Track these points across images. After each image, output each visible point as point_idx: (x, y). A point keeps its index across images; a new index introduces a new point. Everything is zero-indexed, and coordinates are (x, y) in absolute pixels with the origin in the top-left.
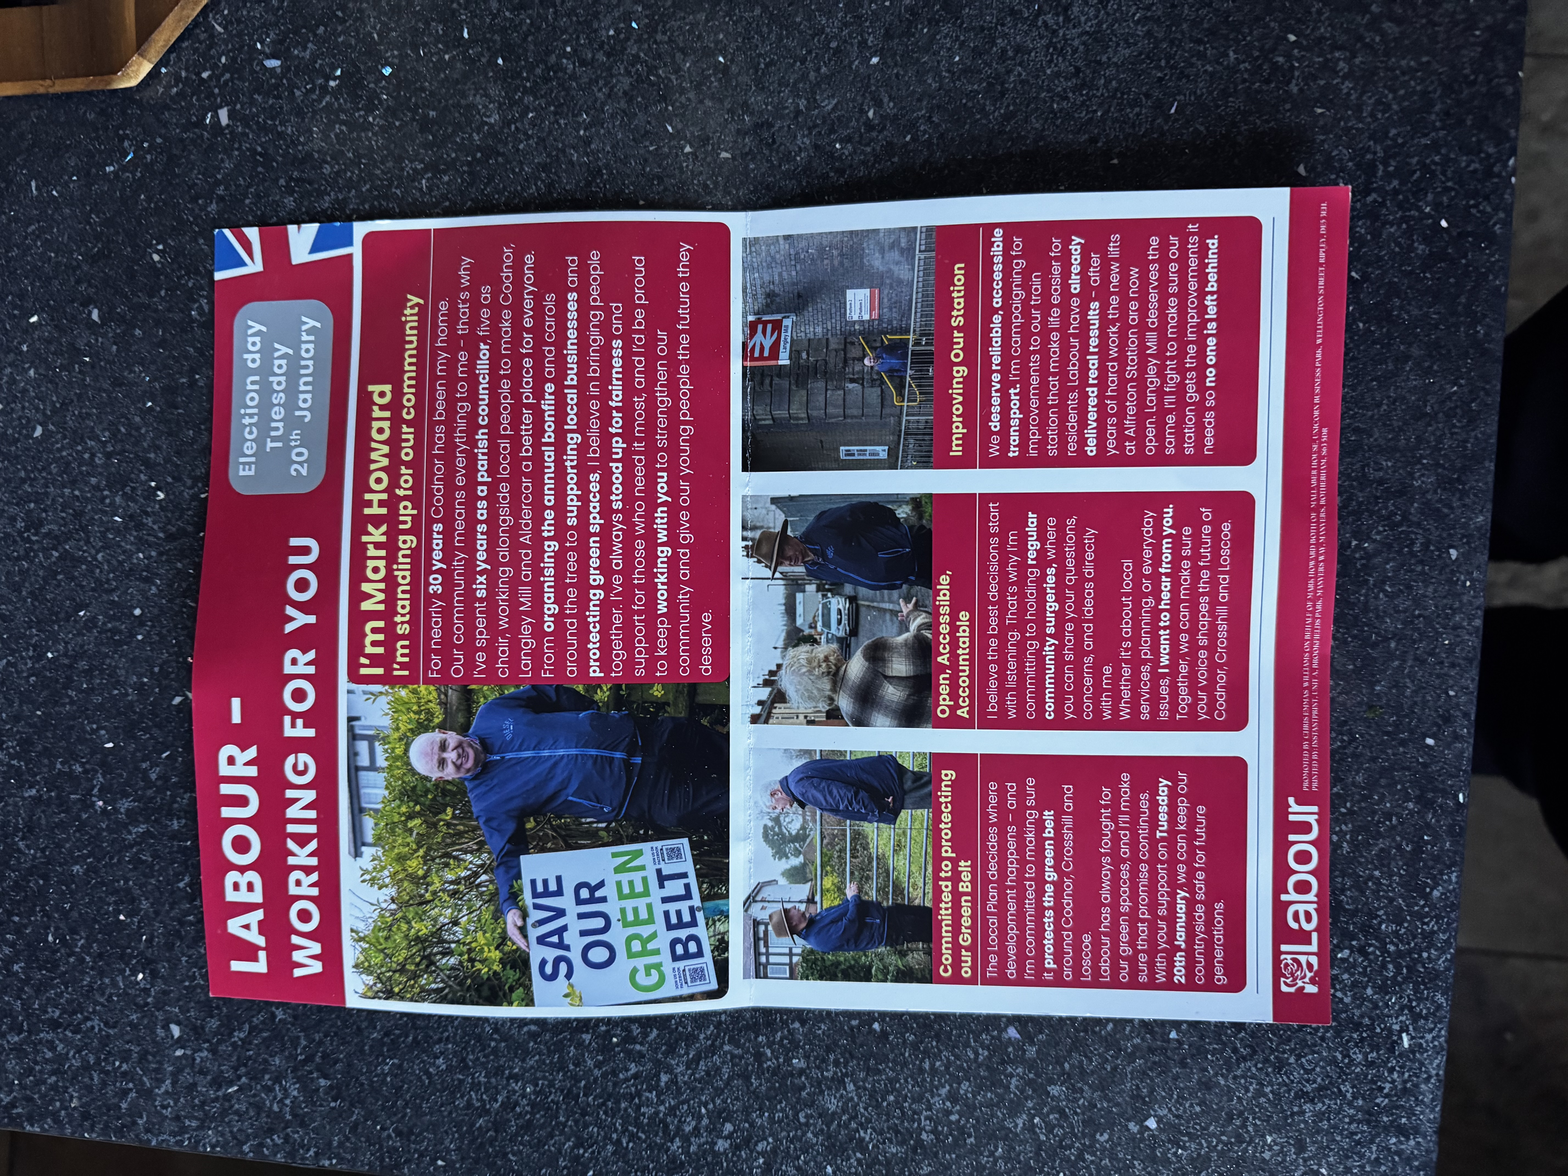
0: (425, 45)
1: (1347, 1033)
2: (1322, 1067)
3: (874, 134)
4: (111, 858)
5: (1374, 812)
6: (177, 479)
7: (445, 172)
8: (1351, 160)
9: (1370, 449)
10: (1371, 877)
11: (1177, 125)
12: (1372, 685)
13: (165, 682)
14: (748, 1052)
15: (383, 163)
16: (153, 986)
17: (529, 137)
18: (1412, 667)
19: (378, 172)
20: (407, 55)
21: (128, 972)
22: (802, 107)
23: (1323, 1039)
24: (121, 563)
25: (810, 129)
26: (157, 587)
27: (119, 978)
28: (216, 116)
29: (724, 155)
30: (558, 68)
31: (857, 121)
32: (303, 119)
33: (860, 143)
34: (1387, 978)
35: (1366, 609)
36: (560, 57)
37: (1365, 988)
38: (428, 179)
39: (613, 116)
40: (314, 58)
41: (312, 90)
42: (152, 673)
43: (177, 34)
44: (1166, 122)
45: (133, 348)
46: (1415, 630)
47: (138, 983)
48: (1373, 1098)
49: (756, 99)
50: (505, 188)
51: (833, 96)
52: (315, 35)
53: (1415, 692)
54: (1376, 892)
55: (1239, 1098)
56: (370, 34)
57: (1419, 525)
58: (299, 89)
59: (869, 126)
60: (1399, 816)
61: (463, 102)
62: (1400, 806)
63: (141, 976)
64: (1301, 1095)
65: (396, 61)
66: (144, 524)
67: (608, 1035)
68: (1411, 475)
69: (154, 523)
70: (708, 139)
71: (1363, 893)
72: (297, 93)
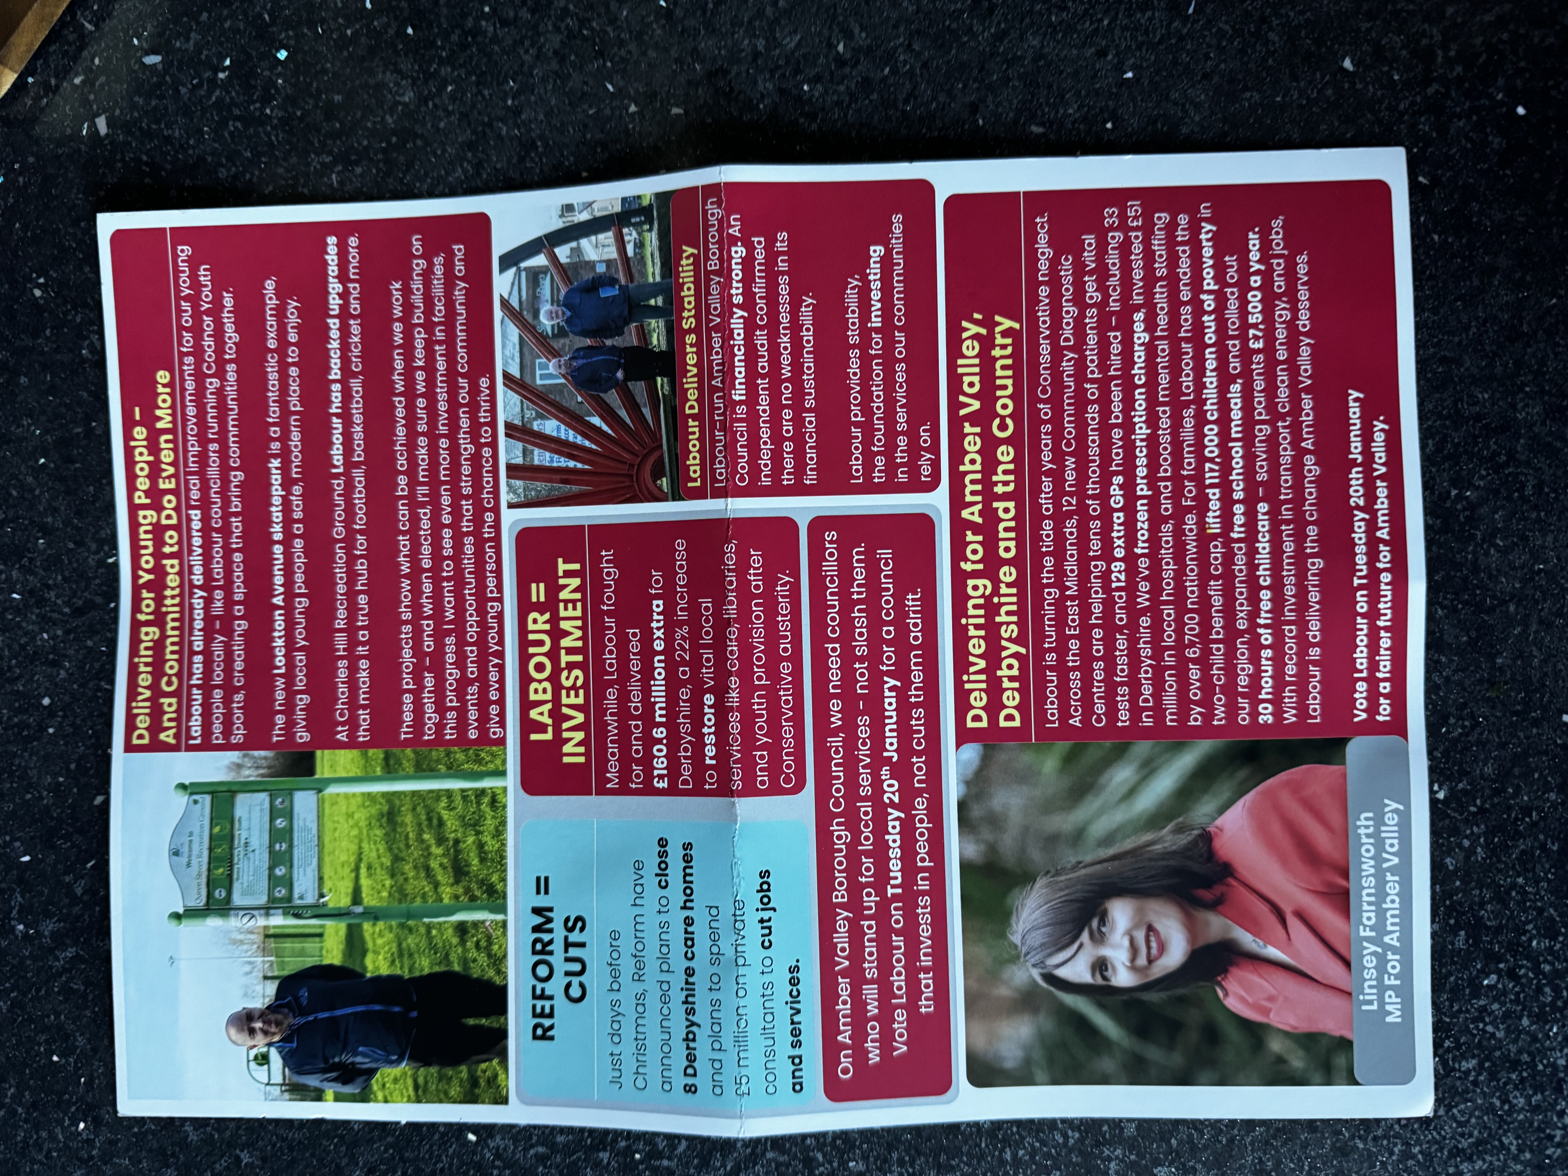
0: (323, 21)
1: (1503, 1074)
2: (1478, 1118)
3: (847, 70)
4: (38, 990)
5: (1509, 808)
6: (79, 543)
7: (357, 163)
8: (1403, 47)
9: (1461, 381)
10: (1514, 885)
11: (1198, 27)
12: (1492, 657)
13: (83, 781)
14: (795, 1157)
15: (285, 159)
16: (97, 1136)
17: (449, 114)
18: (1536, 632)
19: (281, 170)
20: (304, 35)
21: (67, 1122)
22: (761, 48)
23: (1475, 1083)
24: (23, 647)
25: (772, 72)
26: (67, 671)
27: (58, 1130)
28: (93, 126)
29: (676, 111)
30: (476, 32)
31: (826, 57)
32: (192, 120)
33: (831, 81)
34: (1545, 1005)
35: (1475, 568)
36: (477, 19)
37: (1520, 1018)
38: (338, 173)
39: (544, 80)
40: (198, 50)
41: (200, 85)
42: (68, 770)
43: (41, 37)
44: (1184, 24)
45: (19, 399)
46: (1535, 588)
47: (79, 1134)
48: (1542, 1150)
49: (706, 44)
50: (426, 174)
51: (795, 32)
52: (198, 23)
53: (1544, 661)
54: (1521, 904)
55: (1382, 1162)
56: (260, 16)
57: (1528, 464)
58: (184, 85)
59: (841, 61)
60: (1540, 810)
61: (372, 81)
62: (1539, 798)
63: (82, 1125)
64: (1455, 1152)
65: (292, 42)
66: (46, 600)
67: (629, 1152)
68: (1513, 406)
69: (57, 597)
70: (655, 94)
71: (1506, 906)
72: (183, 90)
